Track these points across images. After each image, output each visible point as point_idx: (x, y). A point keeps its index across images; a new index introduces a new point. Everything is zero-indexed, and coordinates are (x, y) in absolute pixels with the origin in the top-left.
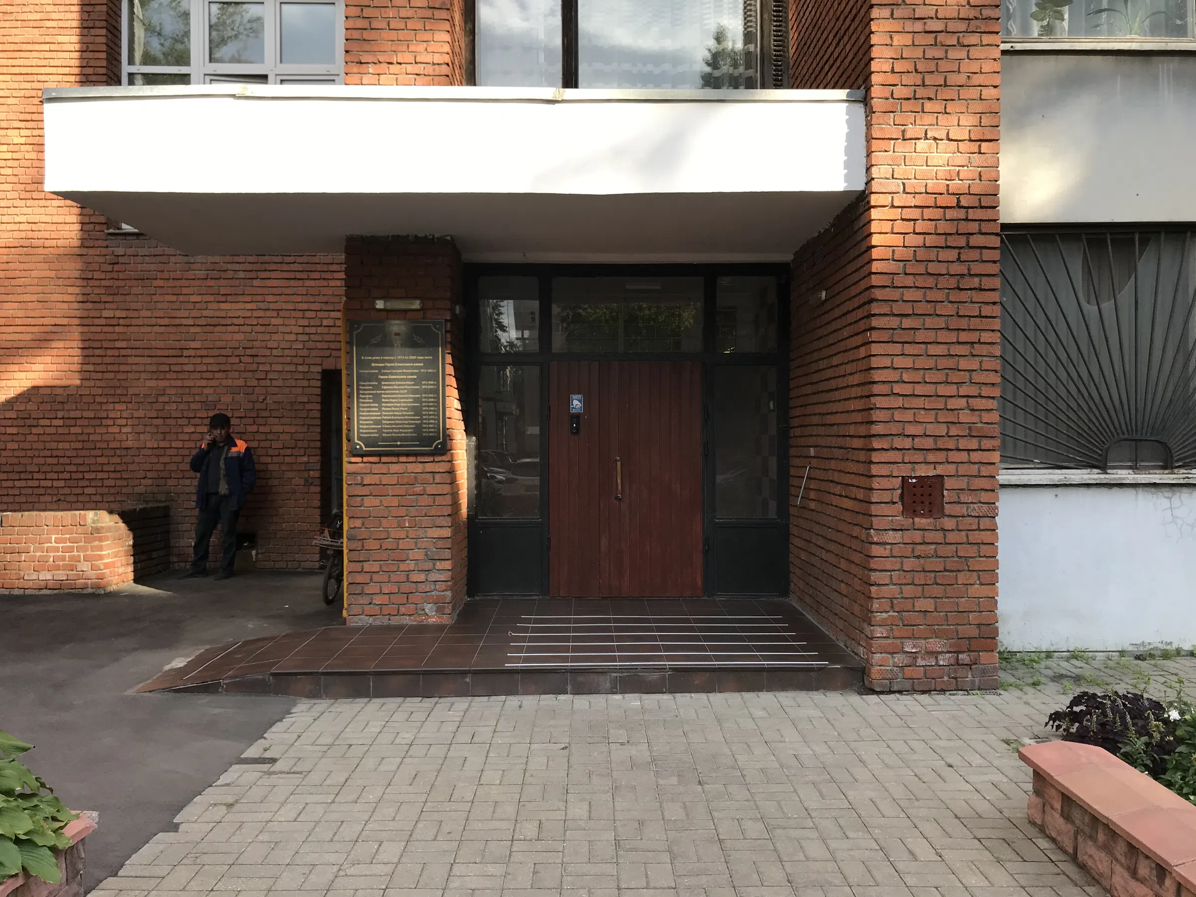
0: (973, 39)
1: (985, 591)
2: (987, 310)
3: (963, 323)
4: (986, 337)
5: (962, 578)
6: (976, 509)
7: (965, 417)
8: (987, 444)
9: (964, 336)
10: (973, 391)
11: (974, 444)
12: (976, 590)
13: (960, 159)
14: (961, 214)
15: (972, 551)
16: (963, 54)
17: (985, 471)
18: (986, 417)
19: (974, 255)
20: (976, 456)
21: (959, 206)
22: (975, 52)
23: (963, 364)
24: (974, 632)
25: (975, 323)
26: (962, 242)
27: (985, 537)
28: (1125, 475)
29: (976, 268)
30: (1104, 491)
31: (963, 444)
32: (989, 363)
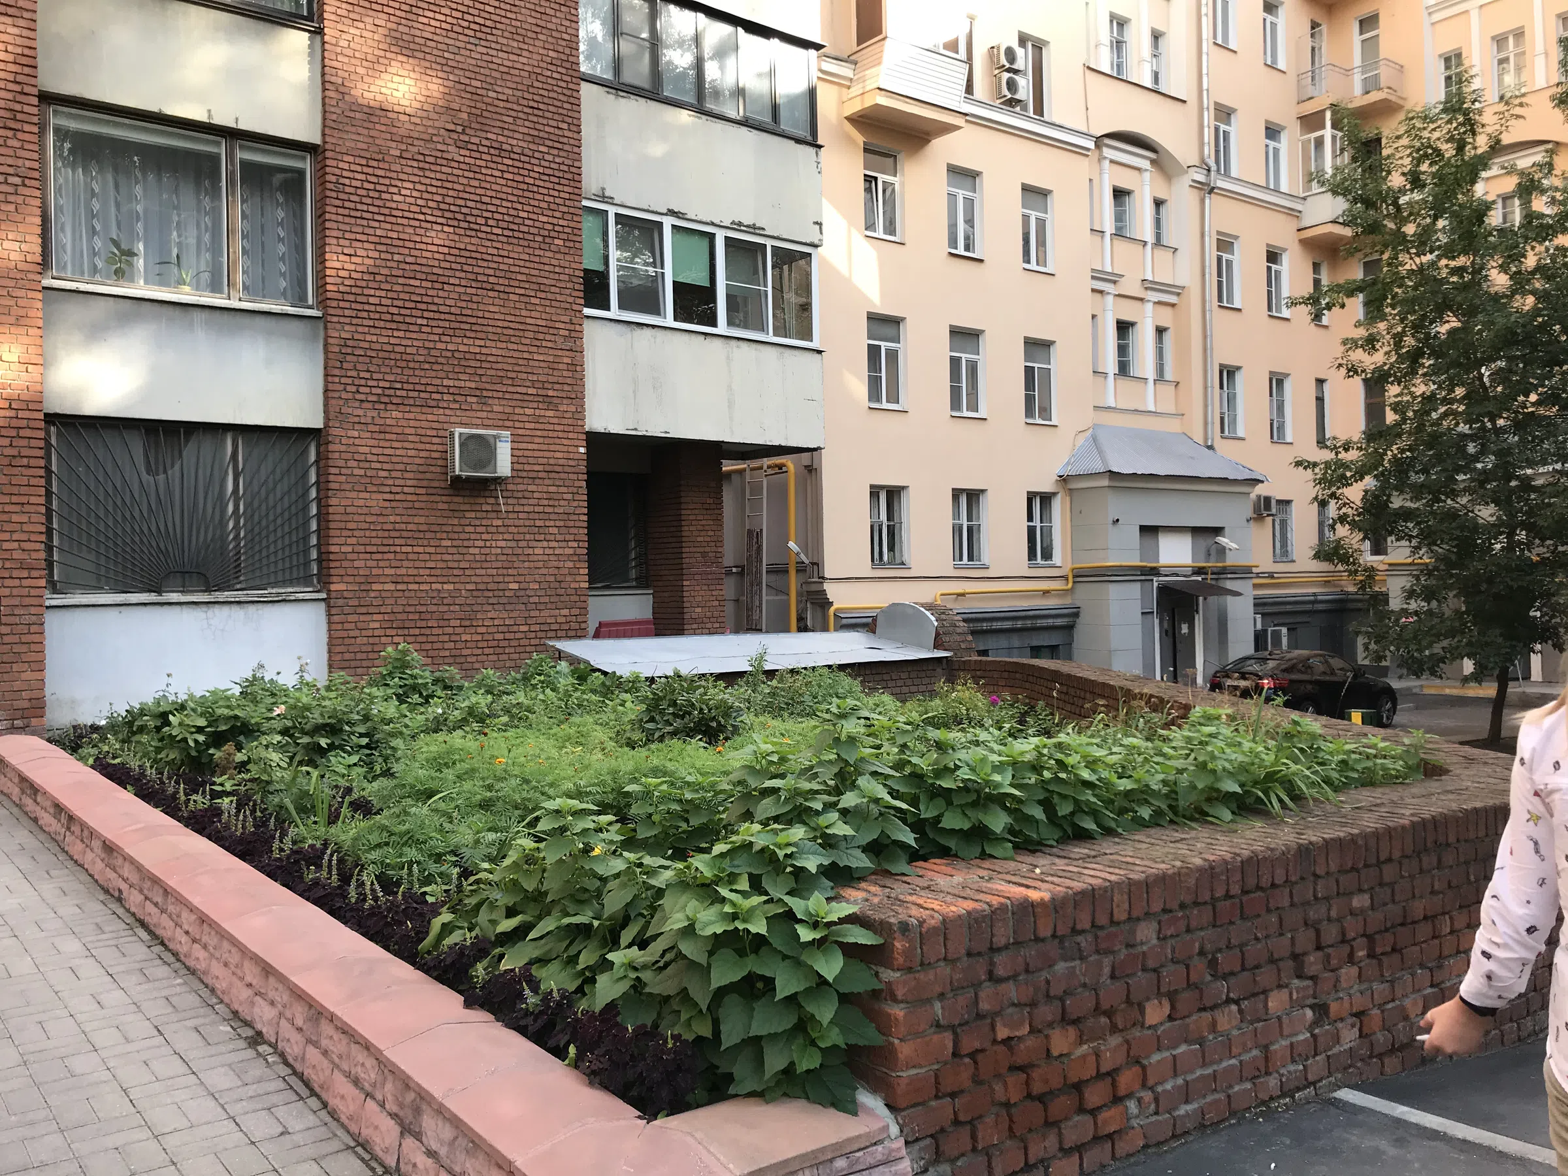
0: (22, 293)
1: (37, 675)
2: (33, 481)
3: (15, 490)
4: (33, 500)
5: (15, 667)
6: (26, 619)
7: (17, 555)
8: (35, 574)
9: (15, 499)
10: (24, 537)
11: (25, 574)
12: (28, 675)
13: (10, 375)
14: (12, 413)
15: (24, 648)
16: (12, 302)
17: (33, 592)
18: (34, 555)
19: (24, 442)
20: (25, 583)
21: (10, 407)
22: (21, 302)
23: (15, 518)
24: (26, 704)
25: (23, 490)
26: (13, 433)
27: (36, 638)
28: (174, 597)
29: (25, 452)
30: (158, 608)
31: (15, 574)
32: (35, 518)
